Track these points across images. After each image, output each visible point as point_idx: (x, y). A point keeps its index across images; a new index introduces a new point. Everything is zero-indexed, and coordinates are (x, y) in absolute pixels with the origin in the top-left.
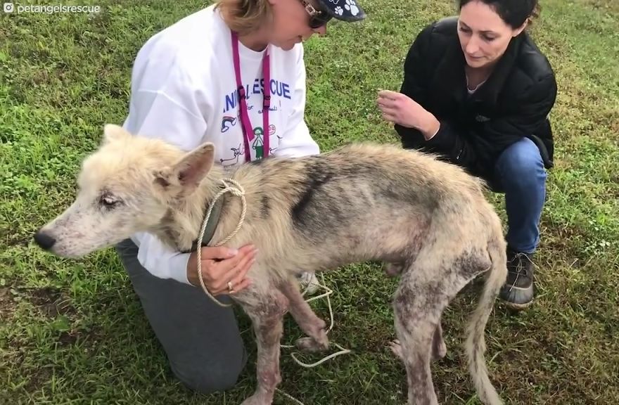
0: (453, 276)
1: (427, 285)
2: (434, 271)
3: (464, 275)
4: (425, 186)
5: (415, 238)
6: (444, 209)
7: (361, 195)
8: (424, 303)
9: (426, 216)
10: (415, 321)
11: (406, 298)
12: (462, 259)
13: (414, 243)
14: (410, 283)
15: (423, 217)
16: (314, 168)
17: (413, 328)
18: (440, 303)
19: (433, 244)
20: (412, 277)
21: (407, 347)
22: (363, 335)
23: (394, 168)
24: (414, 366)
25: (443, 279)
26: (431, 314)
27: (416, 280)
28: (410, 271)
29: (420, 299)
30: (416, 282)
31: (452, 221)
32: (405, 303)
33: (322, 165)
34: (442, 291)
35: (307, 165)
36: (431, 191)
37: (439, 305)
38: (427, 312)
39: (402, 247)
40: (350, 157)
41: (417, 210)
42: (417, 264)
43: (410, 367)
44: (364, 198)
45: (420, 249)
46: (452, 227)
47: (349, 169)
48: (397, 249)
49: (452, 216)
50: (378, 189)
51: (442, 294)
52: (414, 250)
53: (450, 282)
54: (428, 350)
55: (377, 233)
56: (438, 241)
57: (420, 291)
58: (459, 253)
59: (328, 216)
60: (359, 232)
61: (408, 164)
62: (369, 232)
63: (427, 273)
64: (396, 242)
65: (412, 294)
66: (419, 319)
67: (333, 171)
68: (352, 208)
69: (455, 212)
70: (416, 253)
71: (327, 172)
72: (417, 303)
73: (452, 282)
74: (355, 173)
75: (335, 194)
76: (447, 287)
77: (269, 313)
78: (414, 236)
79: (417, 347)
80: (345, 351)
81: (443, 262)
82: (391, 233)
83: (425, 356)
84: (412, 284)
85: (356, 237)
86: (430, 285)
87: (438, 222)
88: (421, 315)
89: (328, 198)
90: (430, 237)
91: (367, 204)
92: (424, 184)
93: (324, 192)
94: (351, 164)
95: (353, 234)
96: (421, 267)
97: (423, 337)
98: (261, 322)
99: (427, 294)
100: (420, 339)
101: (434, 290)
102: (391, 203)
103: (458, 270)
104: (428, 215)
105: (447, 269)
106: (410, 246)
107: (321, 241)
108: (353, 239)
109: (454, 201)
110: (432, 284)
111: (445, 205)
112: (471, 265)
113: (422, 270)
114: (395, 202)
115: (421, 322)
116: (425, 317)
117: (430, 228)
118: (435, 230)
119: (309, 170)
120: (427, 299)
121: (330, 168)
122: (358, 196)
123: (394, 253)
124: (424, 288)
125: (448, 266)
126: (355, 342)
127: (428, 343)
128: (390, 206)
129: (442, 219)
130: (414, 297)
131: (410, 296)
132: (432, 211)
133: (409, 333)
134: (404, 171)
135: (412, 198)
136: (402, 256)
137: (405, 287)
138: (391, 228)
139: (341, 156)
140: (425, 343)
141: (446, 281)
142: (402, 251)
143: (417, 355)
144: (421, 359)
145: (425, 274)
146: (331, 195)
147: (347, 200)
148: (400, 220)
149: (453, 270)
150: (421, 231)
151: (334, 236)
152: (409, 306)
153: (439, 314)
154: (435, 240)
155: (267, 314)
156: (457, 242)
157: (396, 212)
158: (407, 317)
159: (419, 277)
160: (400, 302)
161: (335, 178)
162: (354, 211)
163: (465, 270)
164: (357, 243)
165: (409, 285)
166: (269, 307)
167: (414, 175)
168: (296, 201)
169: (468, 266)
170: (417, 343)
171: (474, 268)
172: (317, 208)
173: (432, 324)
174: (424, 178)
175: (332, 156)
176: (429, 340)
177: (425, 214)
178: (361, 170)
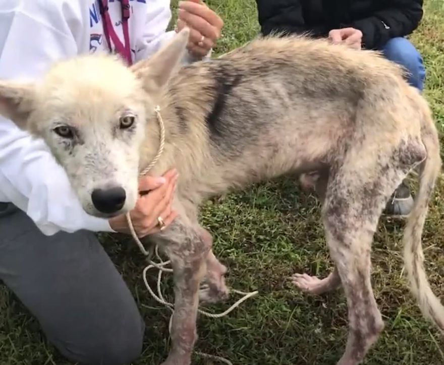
0: (391, 172)
1: (362, 189)
2: (370, 170)
3: (403, 168)
4: (345, 77)
5: (339, 141)
6: (371, 98)
7: (276, 95)
8: (360, 210)
9: (349, 112)
10: (353, 232)
11: (338, 208)
12: (400, 150)
13: (338, 146)
14: (342, 191)
15: (346, 113)
16: (219, 71)
17: (351, 240)
18: (377, 207)
19: (361, 143)
20: (344, 183)
21: (345, 264)
22: (261, 275)
23: (306, 61)
24: (354, 283)
25: (379, 178)
26: (367, 222)
27: (349, 185)
28: (338, 178)
29: (355, 206)
30: (350, 188)
31: (382, 111)
32: (339, 215)
33: (227, 67)
34: (380, 192)
35: (211, 69)
36: (353, 80)
37: (376, 209)
38: (363, 220)
39: (325, 153)
40: (257, 55)
41: (338, 107)
42: (345, 167)
43: (350, 285)
44: (280, 98)
45: (346, 151)
46: (383, 116)
47: (258, 68)
48: (319, 155)
49: (381, 103)
50: (293, 88)
51: (380, 194)
52: (339, 154)
53: (388, 179)
54: (367, 263)
55: (296, 139)
56: (367, 137)
57: (354, 197)
58: (397, 143)
59: (245, 124)
60: (278, 139)
61: (321, 55)
62: (288, 138)
63: (362, 174)
64: (317, 148)
65: (346, 203)
66: (356, 230)
67: (240, 73)
68: (270, 112)
69: (383, 99)
70: (341, 157)
71: (235, 74)
72: (352, 212)
73: (390, 178)
74: (266, 71)
75: (248, 97)
76: (385, 186)
77: (195, 251)
78: (337, 138)
79: (356, 261)
80: (249, 295)
81: (379, 157)
82: (310, 138)
83: (365, 270)
84: (345, 191)
85: (276, 145)
86: (365, 188)
87: (365, 115)
88: (358, 225)
89: (242, 103)
90: (357, 135)
91: (284, 105)
92: (342, 75)
93: (237, 96)
94: (259, 63)
95: (273, 142)
96: (353, 170)
97: (362, 249)
98: (186, 263)
99: (362, 199)
100: (360, 251)
101: (370, 192)
102: (308, 103)
103: (396, 163)
104: (351, 109)
105: (384, 165)
106: (334, 151)
107: (238, 154)
108: (271, 147)
109: (381, 87)
110: (366, 186)
111: (371, 93)
112: (410, 156)
113: (356, 172)
114: (312, 101)
115: (359, 233)
116: (362, 226)
117: (355, 125)
118: (362, 125)
119: (214, 74)
120: (363, 205)
121: (237, 70)
122: (274, 97)
123: (316, 160)
124: (359, 193)
125: (385, 161)
126: (255, 284)
127: (367, 256)
128: (308, 107)
129: (370, 110)
130: (347, 206)
131: (342, 205)
132: (355, 104)
133: (347, 246)
134: (317, 64)
135: (331, 93)
136: (325, 162)
137: (336, 197)
138: (311, 133)
139: (247, 54)
140: (364, 256)
141: (384, 179)
142: (325, 157)
143: (356, 271)
144: (361, 275)
145: (359, 176)
146: (245, 98)
147: (263, 102)
148: (320, 122)
149: (390, 166)
150: (344, 131)
151: (252, 146)
152: (343, 216)
153: (376, 219)
154: (364, 137)
155: (192, 252)
156: (391, 132)
157: (314, 114)
158: (343, 229)
159: (352, 181)
160: (332, 214)
161: (244, 80)
162: (272, 114)
163: (404, 163)
164: (276, 151)
165: (341, 194)
166: (194, 244)
167: (330, 66)
168: (209, 108)
169: (407, 157)
170: (356, 257)
171: (413, 157)
172: (232, 116)
173: (369, 232)
174: (341, 68)
175: (236, 56)
176: (368, 251)
177: (346, 110)
178: (270, 68)
